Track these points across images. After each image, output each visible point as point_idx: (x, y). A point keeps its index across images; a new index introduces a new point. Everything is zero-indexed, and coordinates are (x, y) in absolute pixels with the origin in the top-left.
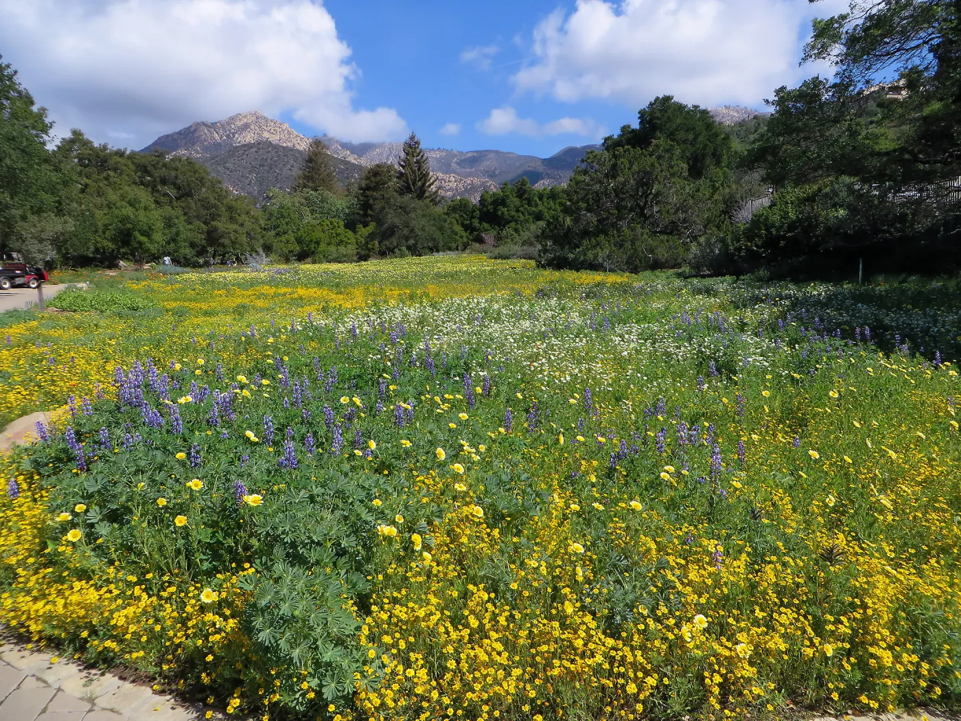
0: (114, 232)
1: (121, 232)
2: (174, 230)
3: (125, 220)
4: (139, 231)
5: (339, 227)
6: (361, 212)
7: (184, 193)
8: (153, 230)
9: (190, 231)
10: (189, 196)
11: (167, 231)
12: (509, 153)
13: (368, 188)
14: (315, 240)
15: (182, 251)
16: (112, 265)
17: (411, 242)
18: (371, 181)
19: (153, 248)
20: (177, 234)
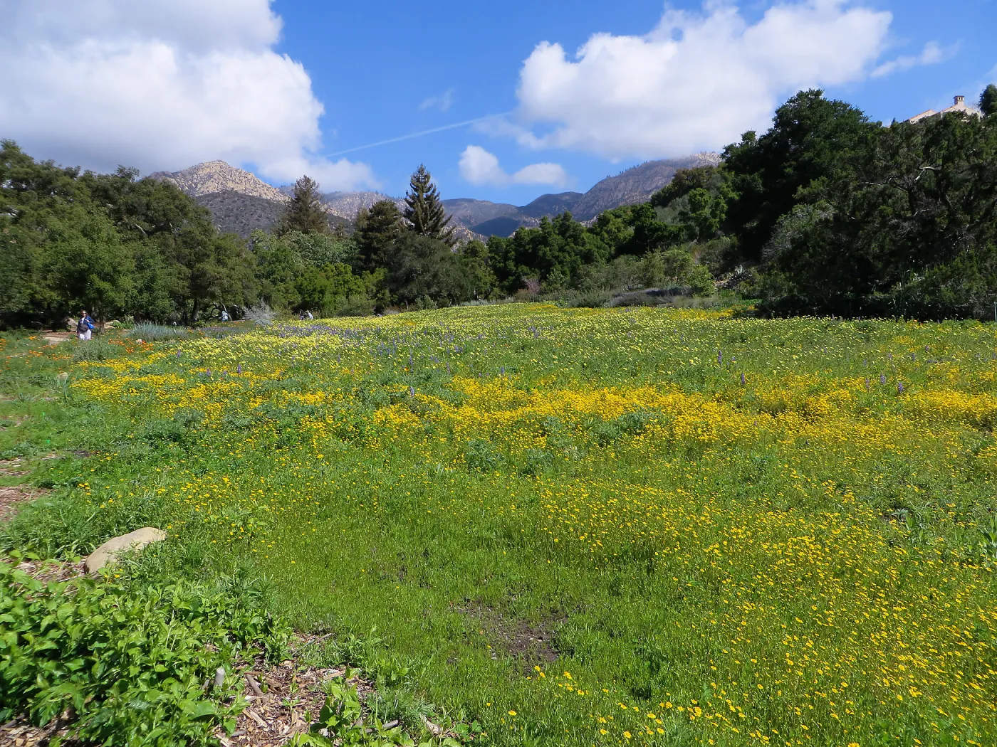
0: (58, 275)
1: (70, 275)
2: (148, 273)
3: (76, 257)
4: (99, 274)
5: (346, 273)
6: (364, 257)
7: (160, 226)
8: (119, 272)
9: (170, 276)
10: (165, 230)
11: (138, 276)
12: (484, 201)
13: (370, 229)
14: (319, 289)
15: (159, 302)
16: (57, 325)
17: (434, 289)
18: (374, 221)
19: (120, 299)
20: (153, 279)
